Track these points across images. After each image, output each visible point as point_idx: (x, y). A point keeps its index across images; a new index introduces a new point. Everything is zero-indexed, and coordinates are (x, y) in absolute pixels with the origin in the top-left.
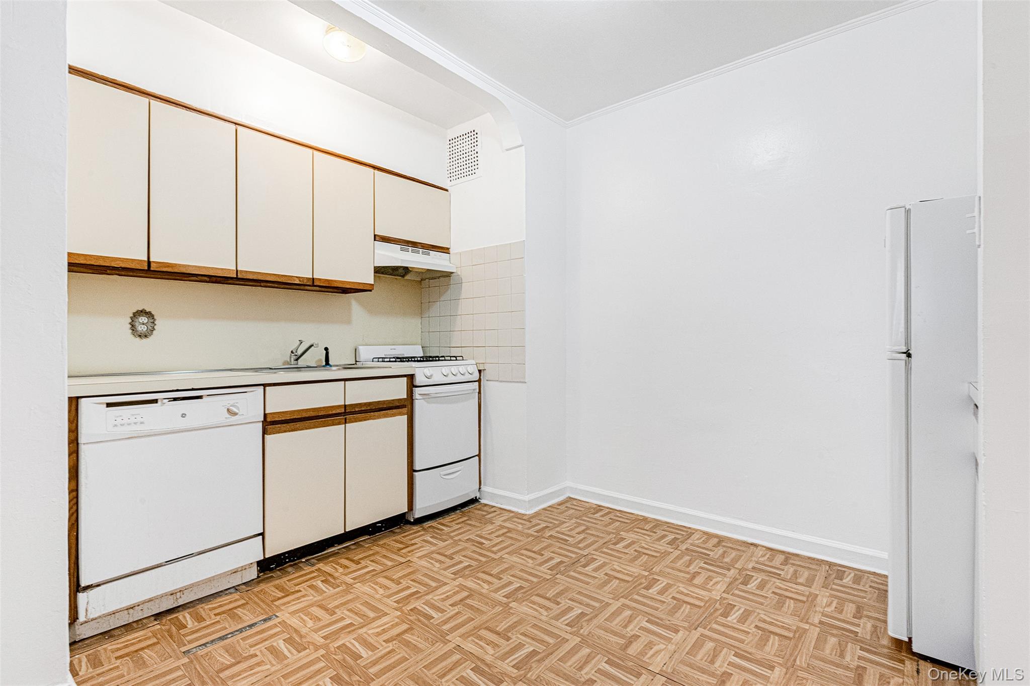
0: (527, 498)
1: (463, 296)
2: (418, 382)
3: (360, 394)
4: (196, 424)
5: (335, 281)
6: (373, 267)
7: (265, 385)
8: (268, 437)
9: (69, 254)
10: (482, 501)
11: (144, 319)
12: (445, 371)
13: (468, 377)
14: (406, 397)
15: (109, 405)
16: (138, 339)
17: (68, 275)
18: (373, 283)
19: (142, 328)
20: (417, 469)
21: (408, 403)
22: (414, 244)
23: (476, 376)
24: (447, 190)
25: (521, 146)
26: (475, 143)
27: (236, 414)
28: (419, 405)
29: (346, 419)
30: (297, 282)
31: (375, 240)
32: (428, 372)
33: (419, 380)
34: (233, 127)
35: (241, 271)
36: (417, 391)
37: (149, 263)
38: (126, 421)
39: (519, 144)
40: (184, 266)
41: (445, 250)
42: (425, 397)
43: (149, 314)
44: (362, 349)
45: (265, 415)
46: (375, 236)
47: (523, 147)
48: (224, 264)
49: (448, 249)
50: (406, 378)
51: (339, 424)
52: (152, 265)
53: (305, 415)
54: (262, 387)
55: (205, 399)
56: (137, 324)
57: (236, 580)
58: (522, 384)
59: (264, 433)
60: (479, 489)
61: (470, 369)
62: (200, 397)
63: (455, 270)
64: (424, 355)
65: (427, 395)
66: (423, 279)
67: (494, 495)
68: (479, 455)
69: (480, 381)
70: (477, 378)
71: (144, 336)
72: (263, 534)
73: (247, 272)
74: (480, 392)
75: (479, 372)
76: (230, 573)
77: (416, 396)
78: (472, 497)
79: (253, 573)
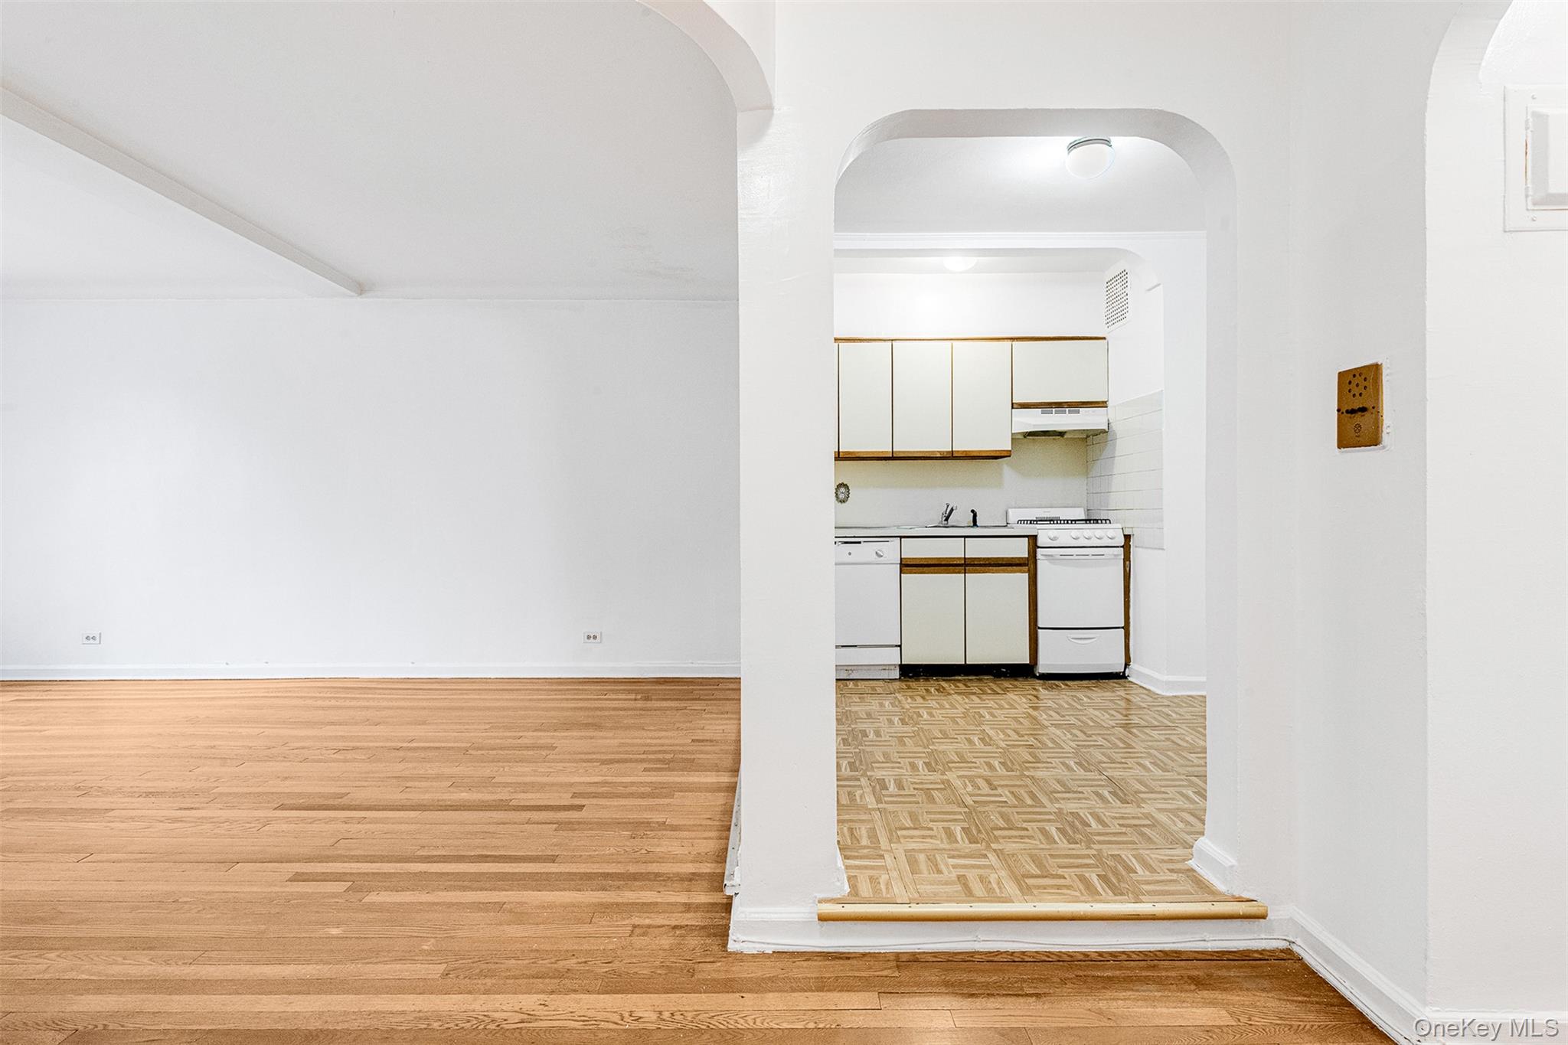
0: (1165, 678)
2: (1040, 543)
3: (978, 549)
4: (859, 561)
5: (973, 451)
6: (1010, 435)
7: (901, 537)
8: (902, 575)
10: (1130, 679)
11: (843, 490)
12: (1076, 534)
13: (1108, 542)
14: (1027, 556)
16: (840, 504)
18: (1010, 449)
19: (842, 496)
20: (1040, 626)
21: (1031, 562)
22: (1059, 405)
23: (1122, 542)
24: (1104, 338)
25: (1159, 285)
26: (1126, 285)
27: (882, 556)
28: (1042, 565)
29: (965, 570)
30: (939, 455)
31: (1012, 408)
32: (1052, 533)
33: (1042, 541)
35: (896, 452)
37: (839, 452)
39: (1155, 284)
40: (858, 452)
41: (1102, 404)
42: (1048, 557)
43: (845, 486)
44: (1010, 511)
45: (901, 559)
46: (1012, 404)
47: (1161, 286)
49: (1106, 402)
50: (1027, 539)
51: (959, 573)
52: (841, 454)
53: (930, 562)
54: (899, 538)
55: (862, 544)
56: (839, 493)
57: (885, 675)
58: (1161, 551)
59: (901, 573)
60: (1127, 665)
61: (1112, 534)
62: (860, 543)
63: (1106, 428)
64: (1083, 517)
65: (1052, 556)
66: (1088, 436)
67: (1137, 673)
68: (1126, 628)
69: (1126, 547)
70: (1123, 544)
71: (843, 501)
72: (900, 646)
73: (900, 452)
74: (1127, 558)
75: (1127, 537)
76: (881, 668)
77: (1039, 556)
78: (1117, 671)
79: (896, 674)
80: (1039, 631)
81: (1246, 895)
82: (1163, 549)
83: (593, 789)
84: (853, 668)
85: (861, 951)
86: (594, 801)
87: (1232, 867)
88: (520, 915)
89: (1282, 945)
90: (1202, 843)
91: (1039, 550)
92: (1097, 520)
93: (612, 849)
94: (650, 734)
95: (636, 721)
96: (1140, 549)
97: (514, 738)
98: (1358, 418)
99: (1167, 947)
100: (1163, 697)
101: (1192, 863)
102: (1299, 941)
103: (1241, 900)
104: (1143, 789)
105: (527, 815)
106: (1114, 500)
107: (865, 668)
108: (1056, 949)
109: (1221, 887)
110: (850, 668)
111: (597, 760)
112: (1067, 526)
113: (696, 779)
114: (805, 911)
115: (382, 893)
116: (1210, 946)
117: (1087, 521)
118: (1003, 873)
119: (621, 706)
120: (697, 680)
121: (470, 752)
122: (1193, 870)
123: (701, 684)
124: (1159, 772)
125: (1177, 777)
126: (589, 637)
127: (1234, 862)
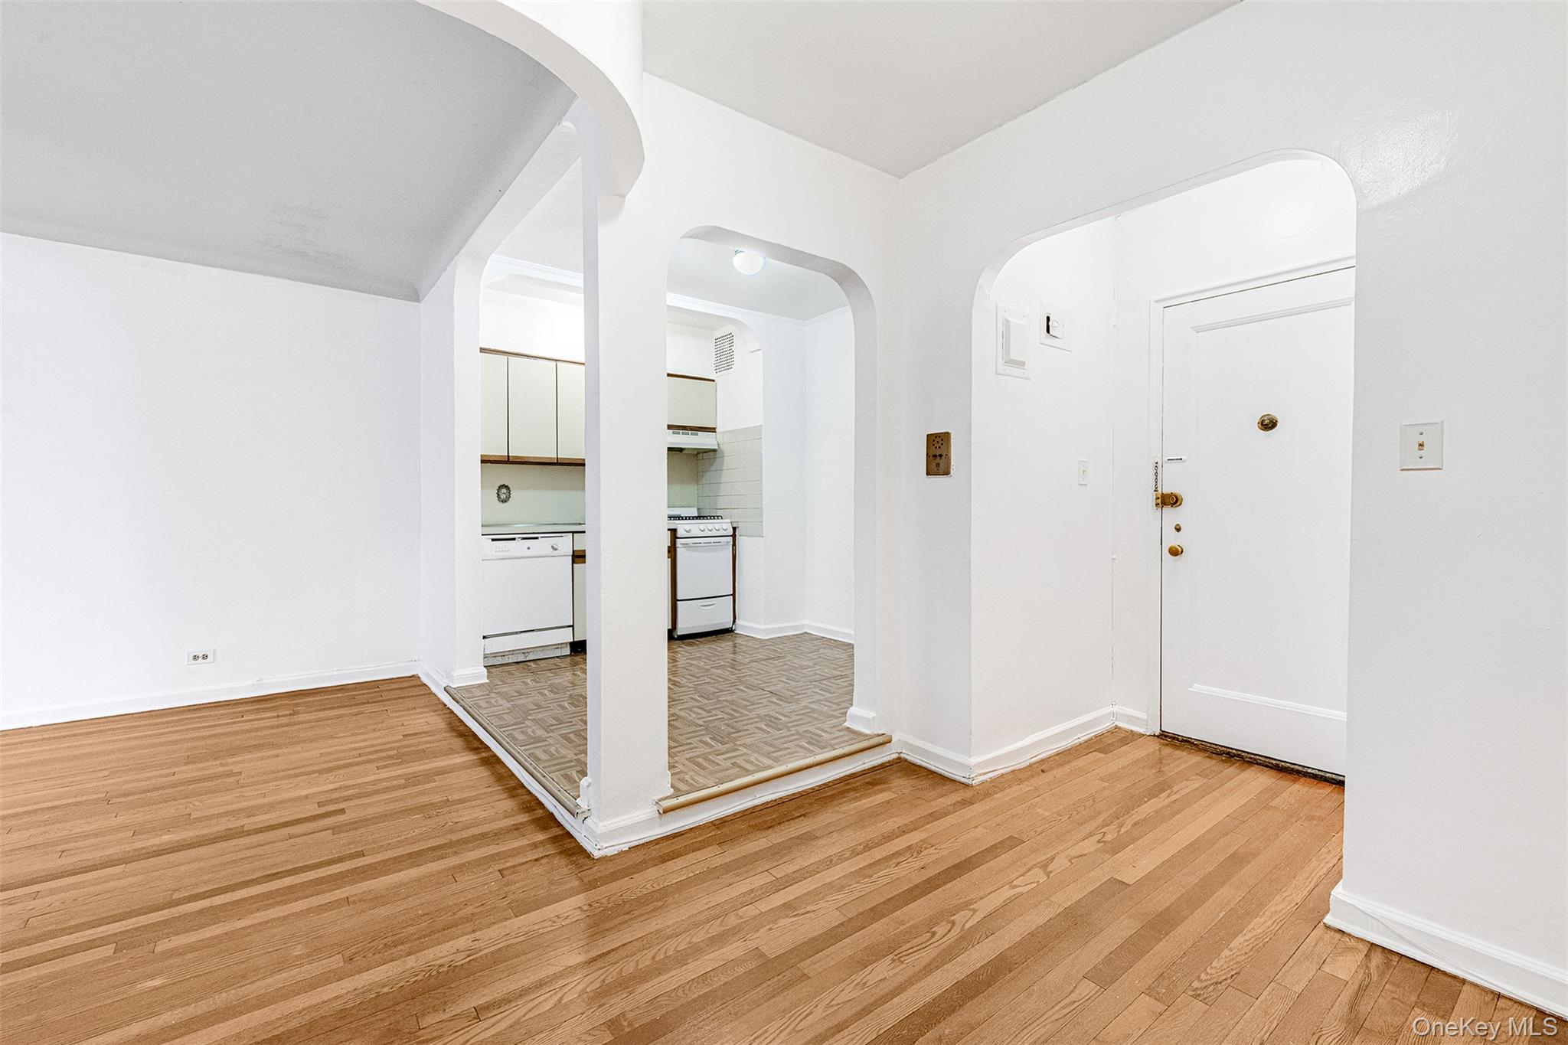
0: (764, 627)
1: (724, 468)
2: (679, 534)
4: (537, 554)
7: (574, 532)
8: (575, 565)
9: (481, 456)
10: (737, 631)
11: (504, 490)
12: (702, 527)
13: (722, 533)
14: (669, 546)
15: (493, 540)
16: (501, 503)
17: (481, 466)
19: (503, 497)
20: (678, 599)
21: (673, 549)
22: (684, 428)
23: (731, 532)
24: (714, 381)
25: (759, 350)
26: (731, 344)
27: (556, 549)
28: (680, 552)
32: (687, 527)
33: (680, 533)
34: (554, 363)
35: (560, 458)
36: (679, 541)
37: (508, 456)
38: (501, 550)
39: (757, 348)
40: (526, 457)
41: (713, 430)
42: (684, 546)
43: (507, 487)
45: (574, 551)
47: (761, 351)
48: (550, 454)
49: (715, 429)
50: (669, 531)
52: (510, 458)
54: (571, 534)
55: (540, 539)
56: (501, 494)
57: (558, 653)
58: (761, 538)
59: (573, 562)
60: (734, 622)
61: (724, 526)
62: (537, 538)
63: (716, 447)
64: (697, 515)
65: (687, 544)
66: (698, 453)
67: (743, 626)
68: (734, 595)
69: (734, 536)
70: (731, 534)
71: (504, 501)
72: (573, 626)
73: (563, 459)
74: (734, 545)
75: (734, 529)
76: (554, 647)
77: (678, 545)
78: (728, 627)
79: (567, 651)
80: (678, 602)
81: (881, 732)
82: (762, 537)
83: (336, 795)
84: (529, 651)
85: (688, 828)
86: (352, 803)
87: (874, 718)
88: (378, 899)
89: (895, 756)
90: (852, 710)
91: (678, 540)
92: (706, 517)
93: (416, 831)
94: (343, 741)
95: (309, 734)
96: (745, 538)
97: (168, 775)
98: (938, 460)
99: (848, 773)
100: (765, 640)
101: (846, 724)
102: (904, 751)
103: (879, 735)
104: (748, 704)
105: (285, 831)
106: (722, 502)
107: (541, 649)
108: (796, 791)
109: (867, 732)
110: (526, 651)
111: (314, 772)
112: (690, 521)
113: (444, 763)
114: (649, 811)
115: (172, 938)
116: (866, 766)
117: (698, 518)
118: (756, 755)
119: (268, 724)
120: (349, 686)
121: (114, 801)
122: (848, 728)
123: (355, 689)
124: (793, 683)
125: (803, 684)
126: (195, 658)
127: (874, 715)
